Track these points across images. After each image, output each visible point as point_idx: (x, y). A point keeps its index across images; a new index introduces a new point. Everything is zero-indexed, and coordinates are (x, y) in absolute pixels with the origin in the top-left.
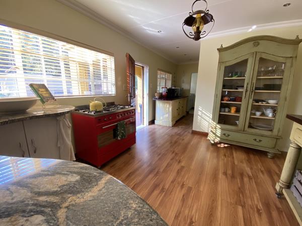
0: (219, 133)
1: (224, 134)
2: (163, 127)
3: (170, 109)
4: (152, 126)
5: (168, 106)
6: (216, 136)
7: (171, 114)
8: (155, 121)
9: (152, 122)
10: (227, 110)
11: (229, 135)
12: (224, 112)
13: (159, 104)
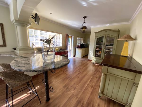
0: (95, 60)
1: (97, 60)
2: (78, 58)
3: (81, 51)
4: (74, 58)
5: (80, 50)
6: (94, 61)
7: (81, 53)
8: (76, 56)
9: (74, 56)
10: (98, 52)
11: (98, 61)
12: (97, 53)
13: (77, 50)
